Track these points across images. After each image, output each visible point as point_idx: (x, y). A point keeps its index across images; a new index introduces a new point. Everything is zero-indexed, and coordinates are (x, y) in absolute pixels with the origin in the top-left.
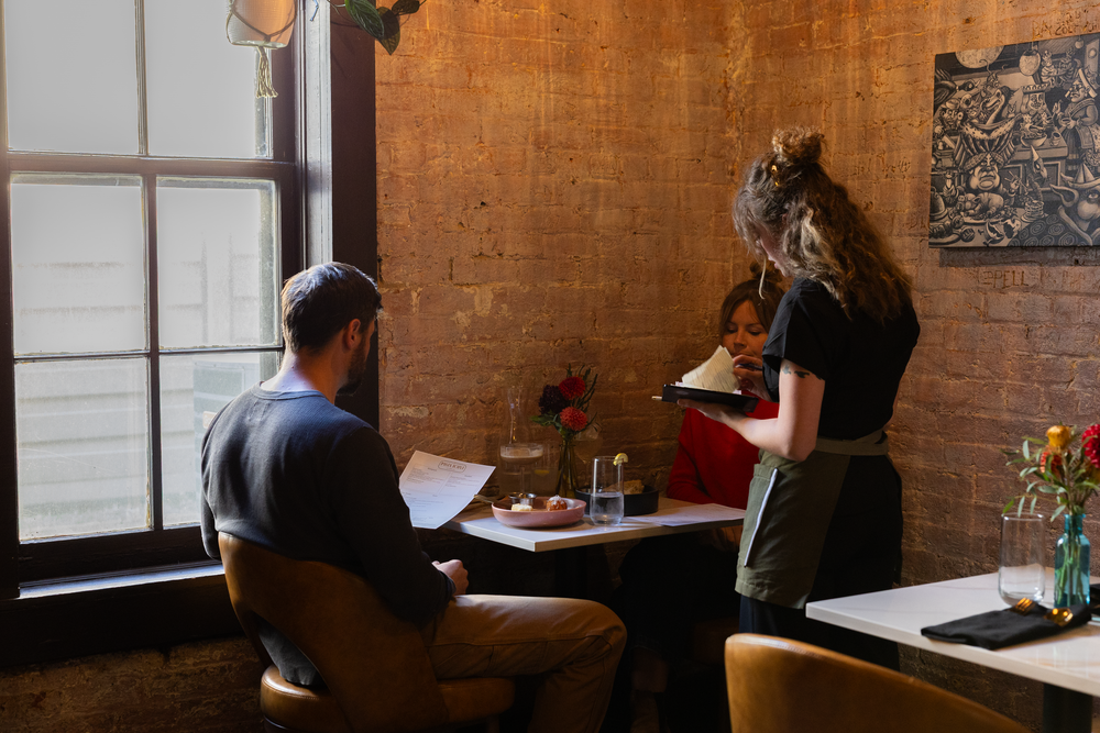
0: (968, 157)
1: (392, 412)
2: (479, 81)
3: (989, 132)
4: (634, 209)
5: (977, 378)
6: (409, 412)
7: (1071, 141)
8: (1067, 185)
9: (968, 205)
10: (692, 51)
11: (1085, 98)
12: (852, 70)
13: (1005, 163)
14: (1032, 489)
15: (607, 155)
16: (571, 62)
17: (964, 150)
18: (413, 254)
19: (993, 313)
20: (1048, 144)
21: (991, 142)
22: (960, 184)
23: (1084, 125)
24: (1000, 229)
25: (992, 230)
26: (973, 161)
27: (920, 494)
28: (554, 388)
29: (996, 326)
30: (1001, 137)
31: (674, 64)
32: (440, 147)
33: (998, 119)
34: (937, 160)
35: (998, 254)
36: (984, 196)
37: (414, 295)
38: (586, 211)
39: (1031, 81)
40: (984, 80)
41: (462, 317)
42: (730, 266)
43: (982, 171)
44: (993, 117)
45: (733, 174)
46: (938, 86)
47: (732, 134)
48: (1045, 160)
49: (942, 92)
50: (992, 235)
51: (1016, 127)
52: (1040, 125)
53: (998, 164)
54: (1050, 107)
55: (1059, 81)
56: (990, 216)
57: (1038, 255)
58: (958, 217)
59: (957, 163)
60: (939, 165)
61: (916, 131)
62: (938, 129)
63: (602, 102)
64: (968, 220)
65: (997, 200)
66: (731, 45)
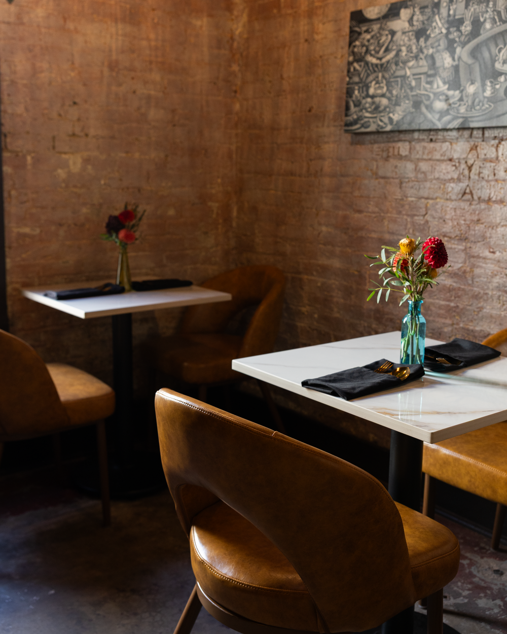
0: (368, 75)
1: (15, 230)
2: (71, 25)
3: (380, 59)
4: (173, 111)
5: (370, 212)
6: (27, 230)
7: (430, 62)
8: (426, 91)
9: (367, 105)
10: (210, 16)
11: (439, 34)
12: (303, 26)
13: (390, 78)
14: (387, 283)
15: (156, 76)
16: (132, 17)
17: (366, 71)
18: (28, 133)
19: (381, 173)
20: (416, 65)
21: (382, 65)
22: (363, 92)
23: (438, 51)
24: (386, 120)
25: (381, 121)
26: (371, 78)
27: (337, 283)
28: (115, 218)
29: (382, 181)
30: (388, 62)
31: (199, 23)
32: (45, 65)
33: (387, 50)
34: (350, 78)
35: (385, 136)
36: (377, 100)
37: (29, 158)
38: (143, 110)
39: (407, 25)
40: (378, 26)
41: (62, 173)
42: (233, 147)
43: (376, 83)
44: (383, 49)
45: (236, 92)
46: (352, 32)
47: (235, 68)
48: (414, 75)
49: (354, 35)
50: (381, 124)
51: (397, 55)
52: (412, 52)
53: (386, 79)
54: (418, 40)
55: (423, 23)
56: (380, 112)
57: (408, 136)
58: (361, 114)
59: (361, 79)
60: (351, 81)
61: (338, 61)
62: (351, 59)
63: (153, 43)
64: (367, 115)
65: (384, 101)
66: (235, 13)
